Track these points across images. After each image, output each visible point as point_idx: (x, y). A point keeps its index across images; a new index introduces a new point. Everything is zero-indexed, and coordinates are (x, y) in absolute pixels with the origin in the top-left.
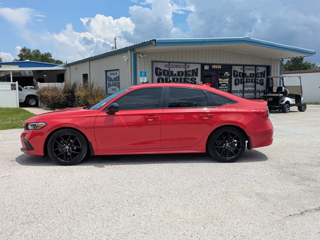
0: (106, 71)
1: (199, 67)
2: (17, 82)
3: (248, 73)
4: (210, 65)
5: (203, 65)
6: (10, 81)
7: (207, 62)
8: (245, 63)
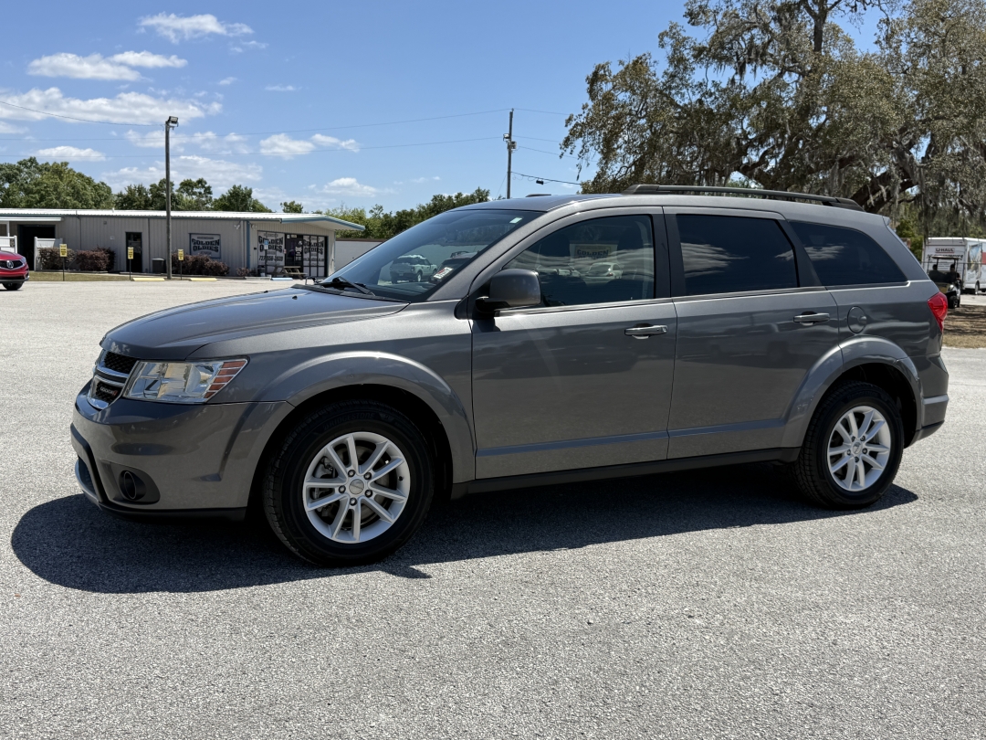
0: (190, 234)
1: (283, 235)
2: (15, 237)
3: (313, 242)
4: (290, 234)
5: (286, 235)
6: (6, 235)
7: (288, 232)
8: (311, 233)
